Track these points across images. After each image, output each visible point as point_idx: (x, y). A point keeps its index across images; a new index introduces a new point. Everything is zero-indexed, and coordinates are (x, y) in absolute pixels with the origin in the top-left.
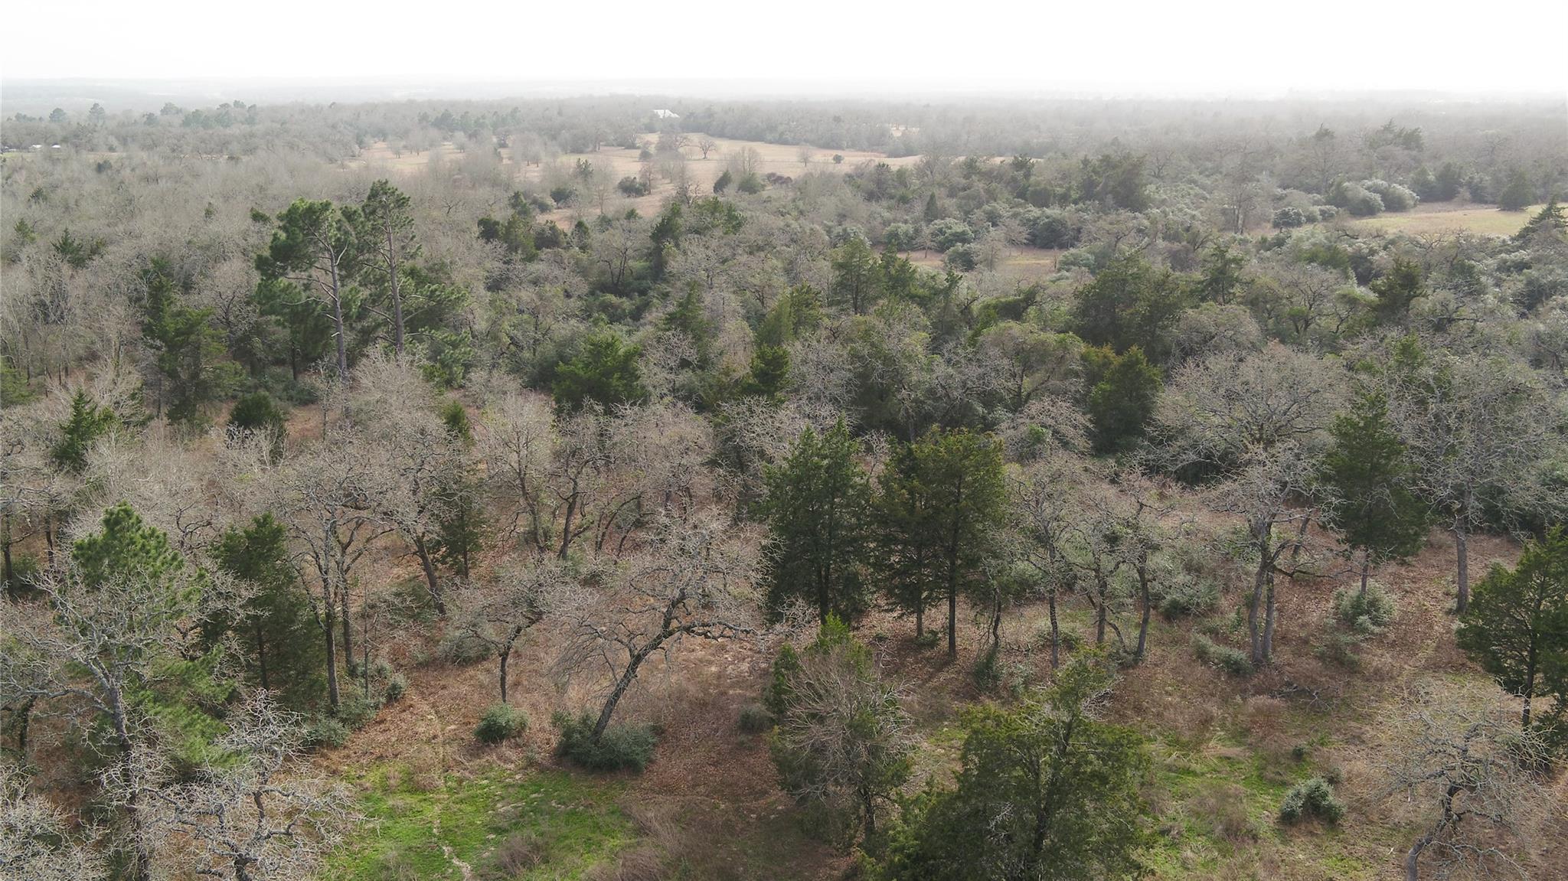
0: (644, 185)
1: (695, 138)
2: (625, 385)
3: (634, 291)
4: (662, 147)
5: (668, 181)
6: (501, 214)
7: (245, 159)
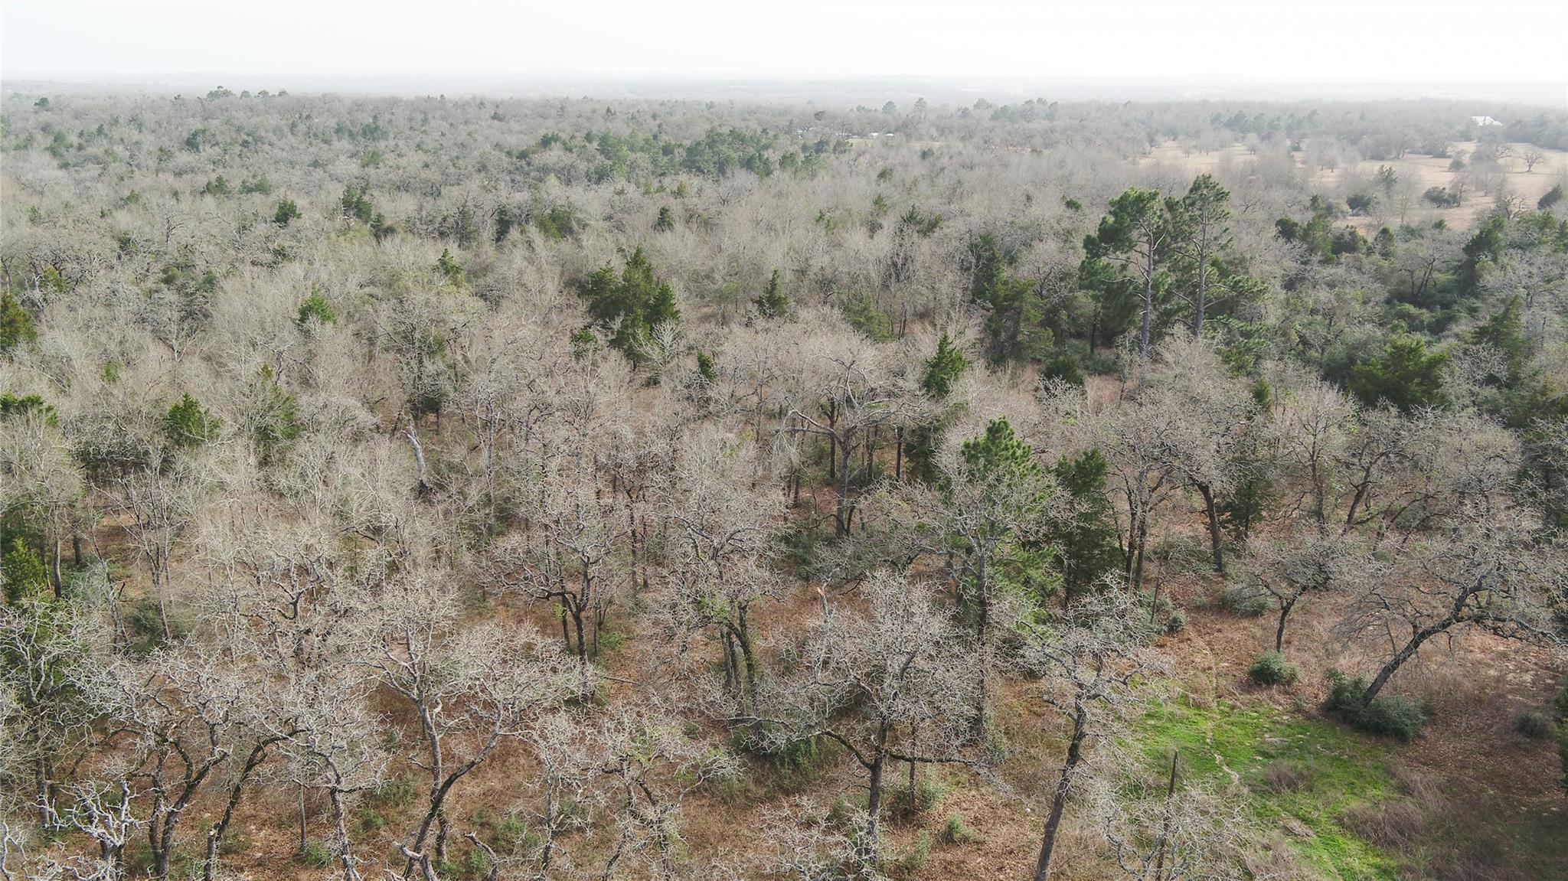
0: (1454, 197)
1: (1521, 149)
2: (1424, 391)
3: (1436, 303)
4: (1478, 158)
5: (1482, 194)
6: (1301, 218)
7: (1046, 152)
